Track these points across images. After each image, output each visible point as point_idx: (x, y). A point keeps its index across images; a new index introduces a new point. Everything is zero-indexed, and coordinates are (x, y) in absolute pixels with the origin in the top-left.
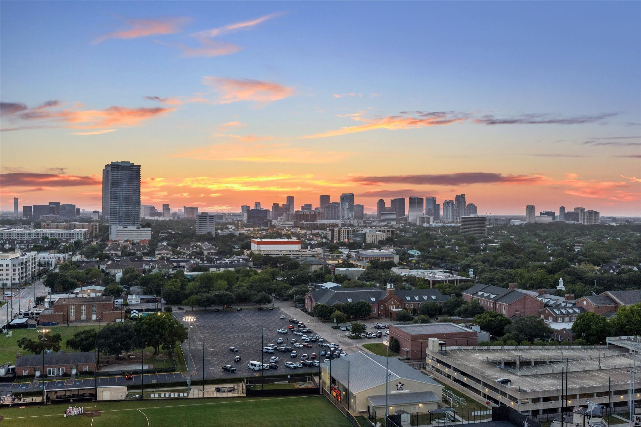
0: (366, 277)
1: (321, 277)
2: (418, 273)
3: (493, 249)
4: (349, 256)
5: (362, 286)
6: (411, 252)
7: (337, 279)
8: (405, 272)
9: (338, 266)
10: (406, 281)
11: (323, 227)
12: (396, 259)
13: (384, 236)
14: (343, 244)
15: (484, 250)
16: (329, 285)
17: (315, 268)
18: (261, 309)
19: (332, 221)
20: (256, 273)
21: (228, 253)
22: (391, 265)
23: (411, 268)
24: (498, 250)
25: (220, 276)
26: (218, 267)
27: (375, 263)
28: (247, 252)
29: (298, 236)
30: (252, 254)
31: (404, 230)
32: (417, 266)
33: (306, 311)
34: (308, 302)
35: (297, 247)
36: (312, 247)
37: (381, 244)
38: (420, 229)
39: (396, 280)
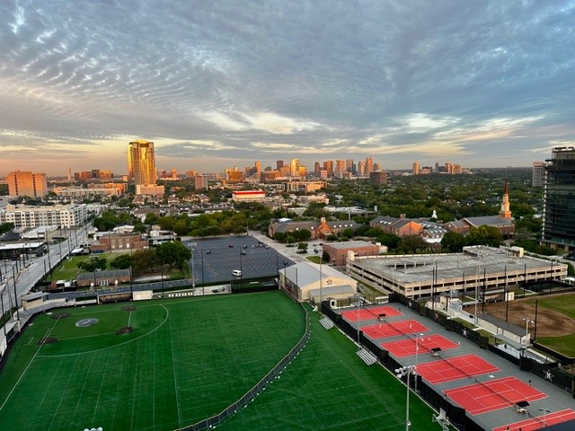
0: (307, 214)
1: (279, 215)
2: (339, 209)
3: (390, 193)
4: (296, 200)
5: (305, 220)
6: (337, 196)
7: (289, 216)
8: (333, 209)
9: (289, 207)
10: (333, 215)
11: (279, 182)
12: (327, 201)
13: (319, 187)
14: (293, 193)
15: (385, 193)
16: (284, 220)
17: (275, 208)
18: (240, 237)
19: (285, 178)
20: (236, 213)
21: (218, 201)
22: (324, 205)
23: (337, 207)
24: (393, 193)
25: (213, 216)
26: (211, 210)
27: (314, 205)
28: (229, 199)
29: (263, 188)
30: (233, 201)
31: (332, 182)
32: (341, 205)
33: (269, 237)
34: (270, 231)
35: (263, 196)
36: (273, 195)
37: (316, 192)
38: (343, 181)
39: (327, 215)
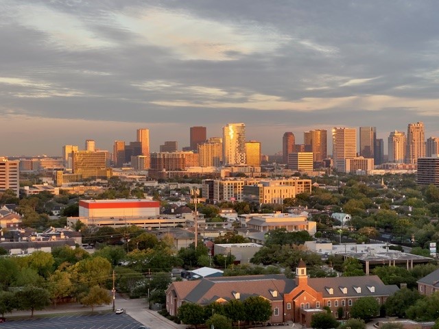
0: (264, 258)
1: (191, 260)
2: (343, 249)
4: (237, 225)
5: (257, 272)
6: (335, 215)
7: (218, 263)
8: (325, 248)
9: (218, 241)
10: (327, 262)
11: (196, 179)
12: (312, 227)
13: (291, 192)
14: (230, 206)
16: (204, 272)
17: (183, 244)
18: (93, 314)
19: (210, 169)
20: (85, 256)
21: (43, 225)
22: (303, 237)
23: (336, 242)
25: (30, 262)
26: (24, 247)
27: (280, 237)
28: (72, 220)
29: (154, 193)
30: (79, 226)
31: (325, 180)
32: (346, 238)
33: (166, 314)
34: (170, 300)
35: (154, 211)
36: (179, 211)
37: (286, 206)
38: (353, 176)
39: (312, 263)
